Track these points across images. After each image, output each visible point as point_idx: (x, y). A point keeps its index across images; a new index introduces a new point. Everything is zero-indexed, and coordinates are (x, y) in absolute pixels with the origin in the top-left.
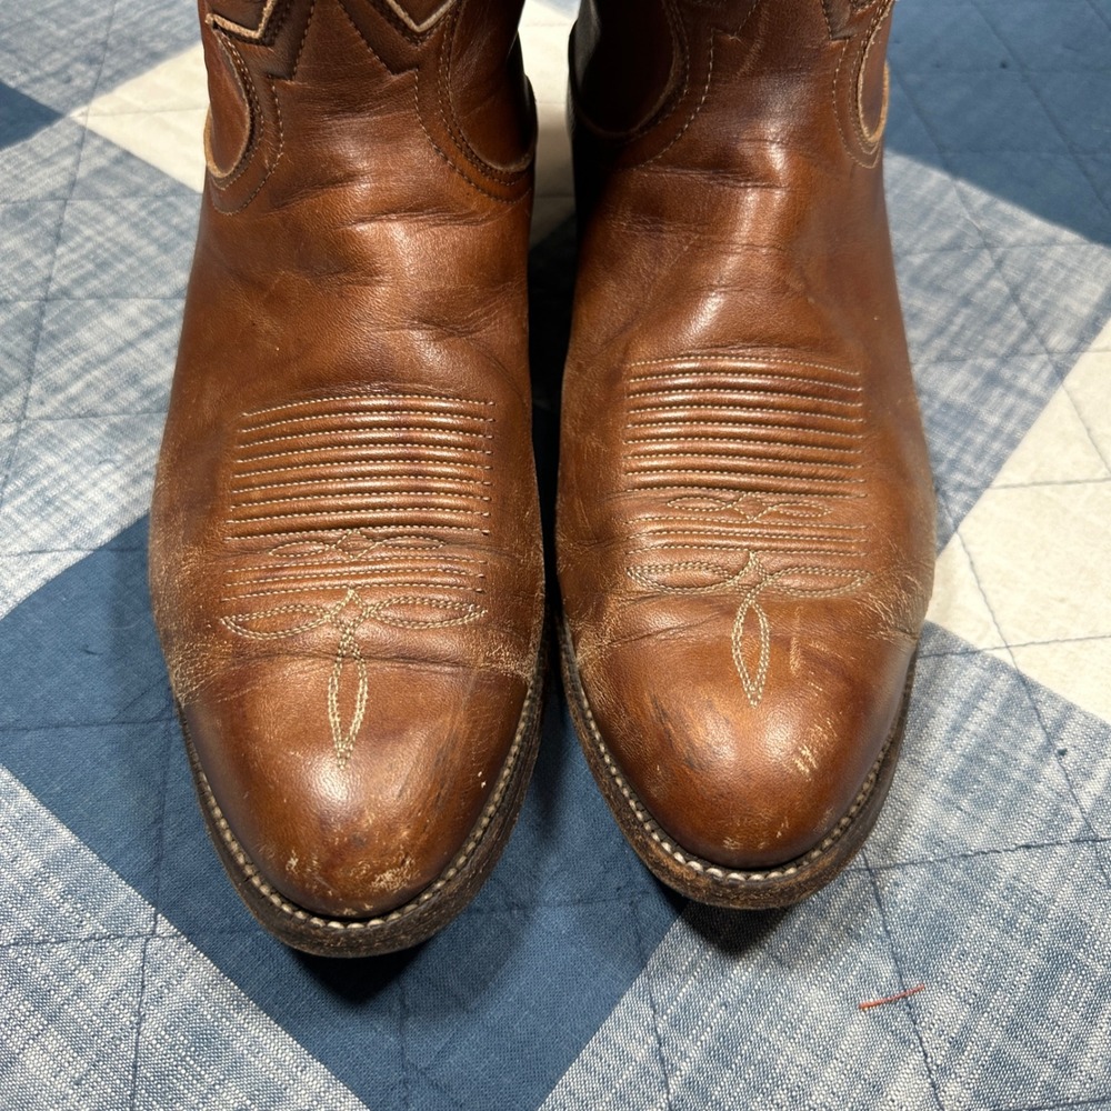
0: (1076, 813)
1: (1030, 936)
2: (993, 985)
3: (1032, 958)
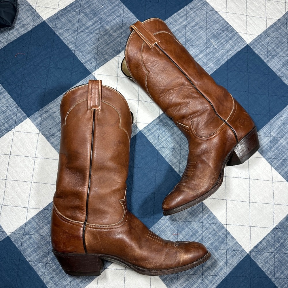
0: (202, 219)
1: (192, 231)
2: (186, 235)
3: (191, 233)
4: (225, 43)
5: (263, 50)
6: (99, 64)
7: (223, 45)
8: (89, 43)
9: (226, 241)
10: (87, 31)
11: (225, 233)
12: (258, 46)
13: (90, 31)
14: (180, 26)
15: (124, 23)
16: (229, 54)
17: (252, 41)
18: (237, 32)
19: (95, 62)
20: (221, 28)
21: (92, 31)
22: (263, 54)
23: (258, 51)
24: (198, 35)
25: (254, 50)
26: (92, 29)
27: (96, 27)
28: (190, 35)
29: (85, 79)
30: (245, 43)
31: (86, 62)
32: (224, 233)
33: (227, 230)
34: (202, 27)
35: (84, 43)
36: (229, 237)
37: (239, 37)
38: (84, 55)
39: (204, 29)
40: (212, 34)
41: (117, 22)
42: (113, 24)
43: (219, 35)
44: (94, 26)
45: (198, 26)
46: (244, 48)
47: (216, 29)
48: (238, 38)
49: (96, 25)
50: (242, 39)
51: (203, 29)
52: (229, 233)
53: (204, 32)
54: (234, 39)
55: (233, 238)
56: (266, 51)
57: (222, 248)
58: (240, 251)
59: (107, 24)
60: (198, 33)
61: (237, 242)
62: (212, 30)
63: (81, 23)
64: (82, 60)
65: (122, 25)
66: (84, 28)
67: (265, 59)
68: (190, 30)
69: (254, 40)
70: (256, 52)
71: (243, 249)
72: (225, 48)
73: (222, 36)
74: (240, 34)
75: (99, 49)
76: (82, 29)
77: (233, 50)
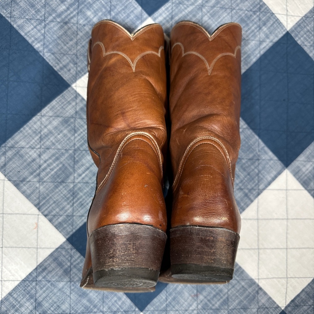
4: (257, 31)
5: (308, 38)
6: (81, 72)
7: (255, 34)
8: (64, 40)
9: (256, 298)
10: (59, 20)
11: (257, 289)
12: (302, 32)
13: (63, 20)
14: (194, 6)
15: (113, 5)
16: (262, 47)
17: (294, 26)
18: (274, 13)
19: (75, 68)
20: (251, 8)
21: (67, 20)
22: (309, 45)
23: (301, 41)
24: (219, 20)
25: (296, 39)
26: (66, 17)
27: (72, 13)
28: (208, 20)
29: (63, 95)
30: (284, 29)
31: (61, 69)
32: (255, 289)
33: (258, 286)
34: (225, 8)
35: (56, 40)
36: (261, 293)
37: (276, 20)
38: (57, 59)
39: (228, 11)
40: (239, 17)
41: (102, 3)
42: (96, 7)
43: (249, 18)
44: (69, 12)
45: (219, 5)
46: (283, 38)
47: (244, 9)
48: (274, 22)
49: (72, 9)
50: (280, 24)
51: (225, 10)
52: (260, 289)
53: (228, 14)
54: (269, 24)
55: (265, 293)
56: (312, 40)
57: (252, 307)
58: (273, 309)
59: (88, 9)
60: (219, 17)
61: (270, 298)
62: (238, 11)
63: (50, 8)
64: (55, 66)
65: (110, 8)
66: (54, 15)
67: (311, 52)
68: (208, 12)
69: (296, 24)
70: (299, 42)
71: (278, 305)
72: (257, 39)
73: (253, 20)
74: (278, 16)
75: (79, 47)
76: (51, 18)
77: (268, 41)
